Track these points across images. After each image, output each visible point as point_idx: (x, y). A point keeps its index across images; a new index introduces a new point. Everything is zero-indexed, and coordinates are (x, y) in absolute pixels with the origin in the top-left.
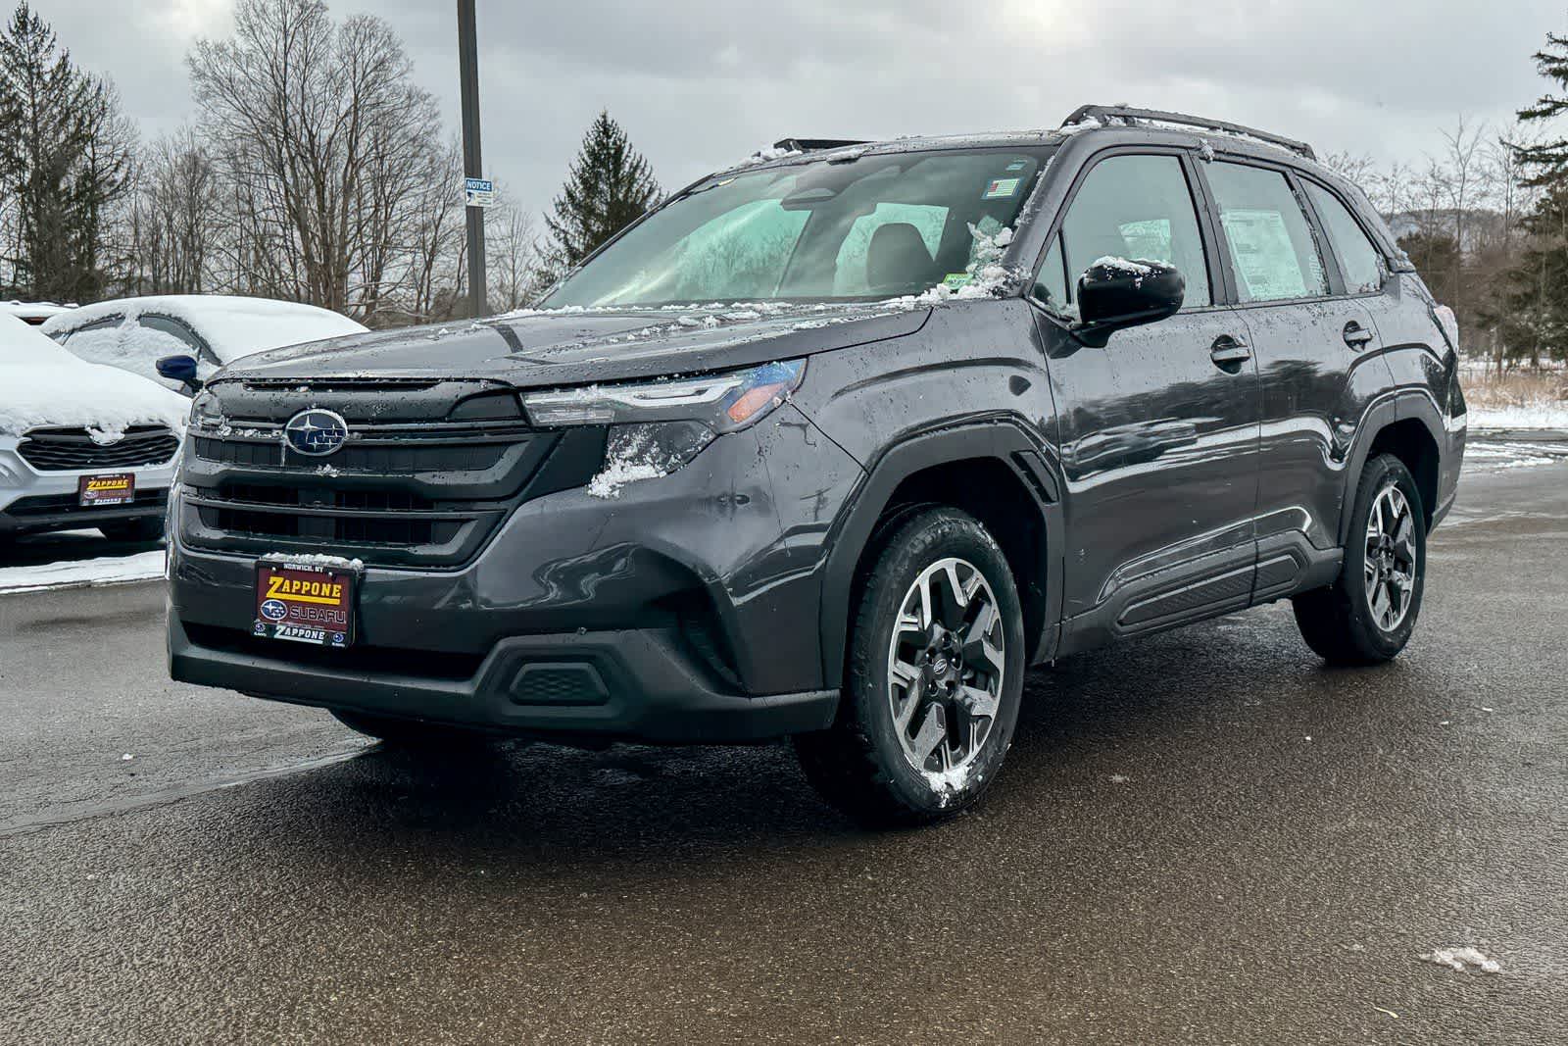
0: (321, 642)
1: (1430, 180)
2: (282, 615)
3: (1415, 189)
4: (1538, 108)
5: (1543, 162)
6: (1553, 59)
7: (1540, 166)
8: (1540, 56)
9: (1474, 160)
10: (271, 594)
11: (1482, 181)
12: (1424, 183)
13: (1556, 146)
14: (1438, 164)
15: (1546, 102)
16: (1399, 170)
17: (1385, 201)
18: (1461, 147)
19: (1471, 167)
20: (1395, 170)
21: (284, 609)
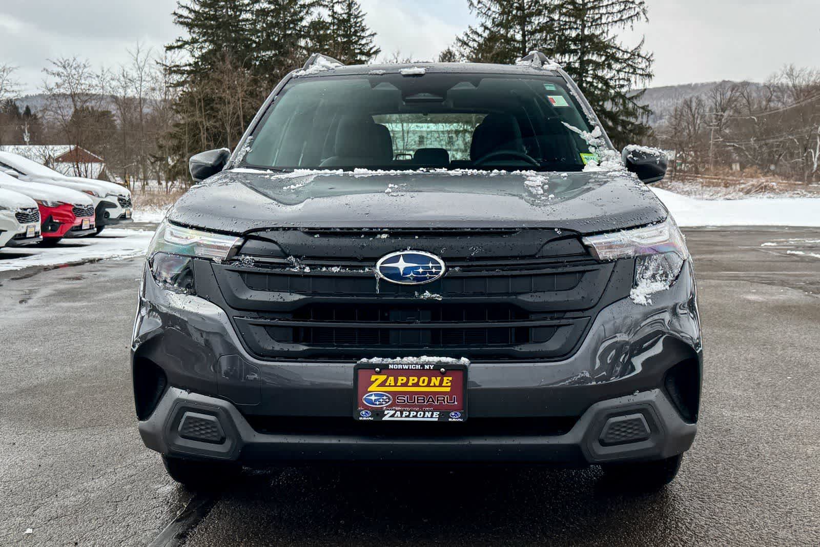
0: (437, 419)
1: (122, 78)
2: (387, 402)
3: (114, 83)
4: (175, 45)
5: (181, 74)
6: (181, 16)
7: (179, 76)
8: (175, 14)
9: (146, 69)
10: (373, 388)
11: (152, 82)
12: (118, 80)
13: (186, 65)
14: (127, 69)
15: (179, 41)
16: (105, 71)
17: (98, 88)
18: (139, 60)
19: (145, 73)
20: (103, 71)
21: (389, 399)
